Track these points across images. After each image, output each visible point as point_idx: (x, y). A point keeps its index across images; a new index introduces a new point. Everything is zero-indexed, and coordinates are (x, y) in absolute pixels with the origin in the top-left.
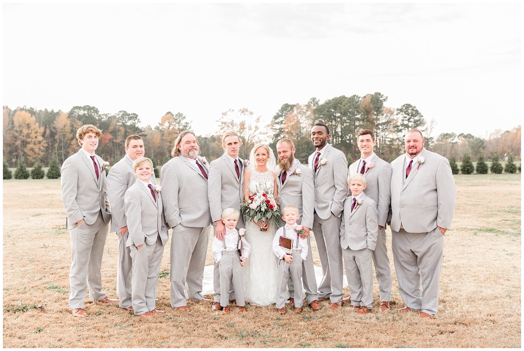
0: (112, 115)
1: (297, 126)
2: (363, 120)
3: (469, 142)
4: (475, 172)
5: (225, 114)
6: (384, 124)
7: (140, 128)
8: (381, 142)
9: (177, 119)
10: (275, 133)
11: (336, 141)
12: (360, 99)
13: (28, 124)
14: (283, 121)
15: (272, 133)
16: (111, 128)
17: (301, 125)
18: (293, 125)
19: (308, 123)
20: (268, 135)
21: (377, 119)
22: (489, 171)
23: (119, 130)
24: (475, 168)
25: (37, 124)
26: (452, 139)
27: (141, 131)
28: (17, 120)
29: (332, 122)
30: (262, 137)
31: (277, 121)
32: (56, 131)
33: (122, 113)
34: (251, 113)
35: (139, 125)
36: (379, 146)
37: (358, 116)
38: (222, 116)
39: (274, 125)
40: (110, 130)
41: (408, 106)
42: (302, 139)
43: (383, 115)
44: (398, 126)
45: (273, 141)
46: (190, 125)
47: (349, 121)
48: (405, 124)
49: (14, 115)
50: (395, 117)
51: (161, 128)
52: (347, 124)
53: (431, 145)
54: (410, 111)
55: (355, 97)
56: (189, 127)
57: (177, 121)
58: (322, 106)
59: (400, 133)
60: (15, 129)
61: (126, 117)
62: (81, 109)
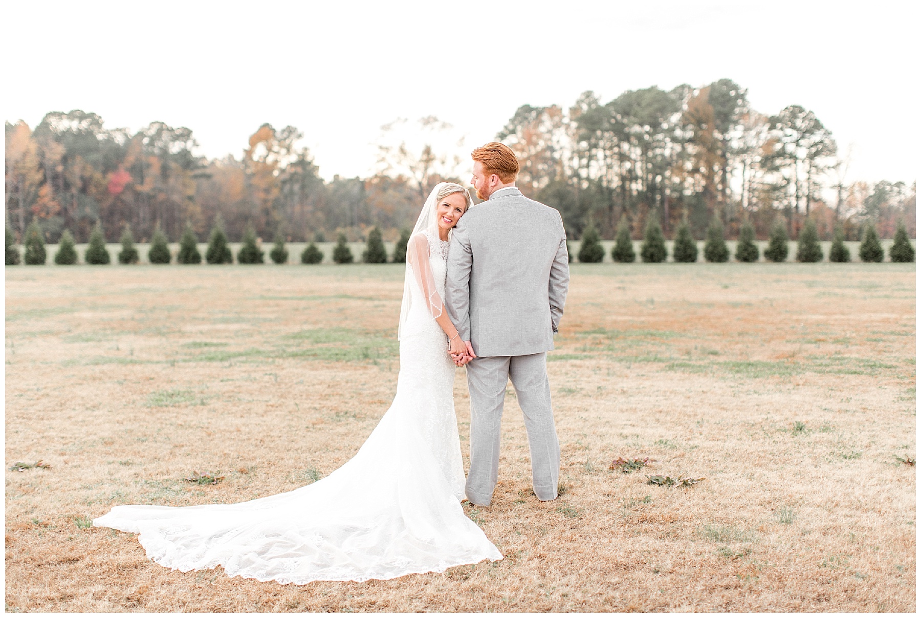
0: (133, 132)
5: (386, 127)
7: (199, 158)
9: (284, 139)
12: (695, 93)
23: (149, 166)
27: (197, 167)
33: (156, 126)
34: (447, 126)
35: (198, 154)
40: (128, 165)
41: (796, 110)
46: (311, 153)
51: (248, 160)
54: (800, 122)
56: (311, 158)
57: (285, 144)
61: (165, 136)
62: (64, 117)
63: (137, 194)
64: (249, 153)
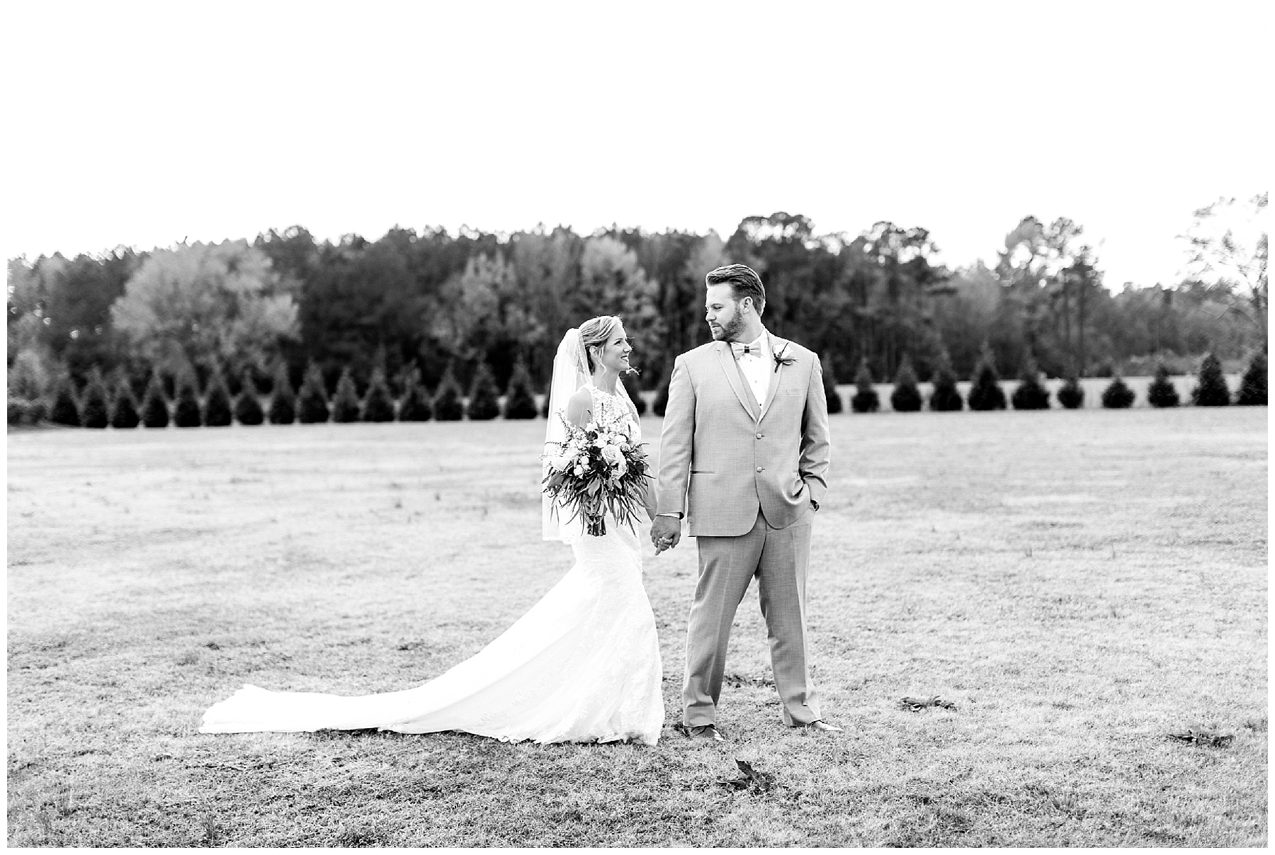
7: (938, 268)
9: (1055, 237)
13: (619, 274)
16: (850, 272)
23: (873, 280)
25: (641, 273)
27: (937, 280)
28: (590, 262)
32: (695, 289)
33: (882, 228)
38: (1197, 219)
40: (845, 280)
46: (1093, 254)
49: (583, 250)
51: (1005, 267)
56: (1091, 261)
57: (1056, 243)
60: (584, 287)
61: (894, 240)
62: (765, 222)
63: (858, 319)
64: (1005, 258)
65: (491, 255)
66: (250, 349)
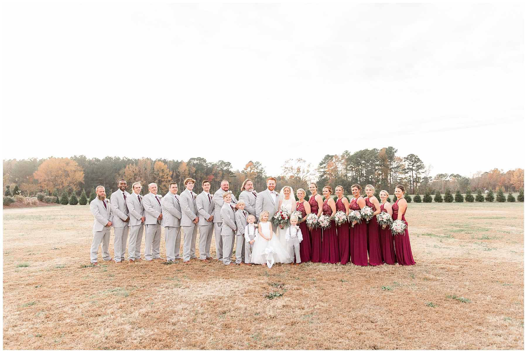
0: (215, 163)
1: (335, 170)
2: (381, 166)
3: (458, 180)
4: (454, 201)
5: (287, 162)
6: (396, 168)
7: (232, 171)
8: (394, 180)
9: (256, 166)
10: (320, 174)
11: (362, 180)
12: (379, 151)
13: (163, 170)
14: (326, 166)
15: (318, 175)
16: (214, 172)
17: (338, 169)
18: (332, 169)
19: (343, 168)
20: (316, 176)
21: (391, 165)
22: (465, 200)
23: (219, 173)
24: (454, 198)
25: (168, 170)
26: (445, 178)
27: (233, 173)
28: (156, 168)
29: (358, 167)
30: (311, 177)
31: (322, 166)
32: (180, 174)
33: (221, 162)
34: (304, 161)
35: (232, 170)
36: (392, 183)
37: (378, 163)
38: (285, 163)
39: (320, 169)
41: (412, 156)
42: (339, 178)
43: (394, 162)
44: (406, 170)
45: (319, 179)
46: (264, 169)
47: (371, 166)
48: (410, 168)
49: (154, 164)
50: (403, 163)
51: (245, 172)
52: (369, 168)
53: (430, 182)
54: (413, 159)
55: (375, 150)
56: (263, 171)
57: (256, 167)
58: (352, 156)
59: (406, 174)
60: (155, 173)
61: (223, 165)
62: (195, 160)
65: (132, 164)
66: (71, 185)
